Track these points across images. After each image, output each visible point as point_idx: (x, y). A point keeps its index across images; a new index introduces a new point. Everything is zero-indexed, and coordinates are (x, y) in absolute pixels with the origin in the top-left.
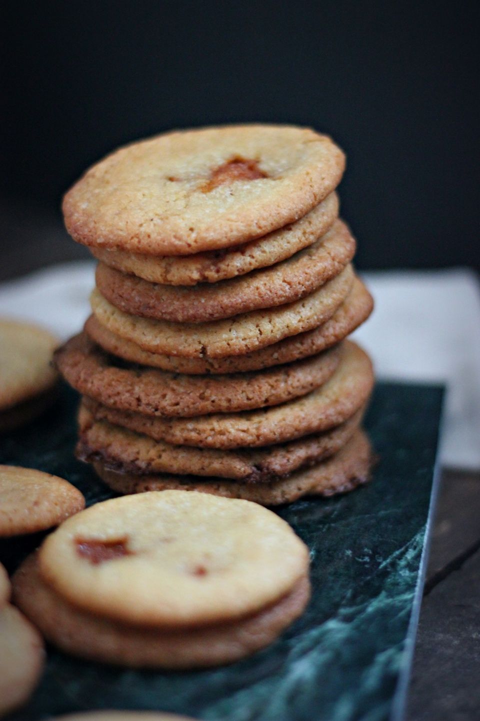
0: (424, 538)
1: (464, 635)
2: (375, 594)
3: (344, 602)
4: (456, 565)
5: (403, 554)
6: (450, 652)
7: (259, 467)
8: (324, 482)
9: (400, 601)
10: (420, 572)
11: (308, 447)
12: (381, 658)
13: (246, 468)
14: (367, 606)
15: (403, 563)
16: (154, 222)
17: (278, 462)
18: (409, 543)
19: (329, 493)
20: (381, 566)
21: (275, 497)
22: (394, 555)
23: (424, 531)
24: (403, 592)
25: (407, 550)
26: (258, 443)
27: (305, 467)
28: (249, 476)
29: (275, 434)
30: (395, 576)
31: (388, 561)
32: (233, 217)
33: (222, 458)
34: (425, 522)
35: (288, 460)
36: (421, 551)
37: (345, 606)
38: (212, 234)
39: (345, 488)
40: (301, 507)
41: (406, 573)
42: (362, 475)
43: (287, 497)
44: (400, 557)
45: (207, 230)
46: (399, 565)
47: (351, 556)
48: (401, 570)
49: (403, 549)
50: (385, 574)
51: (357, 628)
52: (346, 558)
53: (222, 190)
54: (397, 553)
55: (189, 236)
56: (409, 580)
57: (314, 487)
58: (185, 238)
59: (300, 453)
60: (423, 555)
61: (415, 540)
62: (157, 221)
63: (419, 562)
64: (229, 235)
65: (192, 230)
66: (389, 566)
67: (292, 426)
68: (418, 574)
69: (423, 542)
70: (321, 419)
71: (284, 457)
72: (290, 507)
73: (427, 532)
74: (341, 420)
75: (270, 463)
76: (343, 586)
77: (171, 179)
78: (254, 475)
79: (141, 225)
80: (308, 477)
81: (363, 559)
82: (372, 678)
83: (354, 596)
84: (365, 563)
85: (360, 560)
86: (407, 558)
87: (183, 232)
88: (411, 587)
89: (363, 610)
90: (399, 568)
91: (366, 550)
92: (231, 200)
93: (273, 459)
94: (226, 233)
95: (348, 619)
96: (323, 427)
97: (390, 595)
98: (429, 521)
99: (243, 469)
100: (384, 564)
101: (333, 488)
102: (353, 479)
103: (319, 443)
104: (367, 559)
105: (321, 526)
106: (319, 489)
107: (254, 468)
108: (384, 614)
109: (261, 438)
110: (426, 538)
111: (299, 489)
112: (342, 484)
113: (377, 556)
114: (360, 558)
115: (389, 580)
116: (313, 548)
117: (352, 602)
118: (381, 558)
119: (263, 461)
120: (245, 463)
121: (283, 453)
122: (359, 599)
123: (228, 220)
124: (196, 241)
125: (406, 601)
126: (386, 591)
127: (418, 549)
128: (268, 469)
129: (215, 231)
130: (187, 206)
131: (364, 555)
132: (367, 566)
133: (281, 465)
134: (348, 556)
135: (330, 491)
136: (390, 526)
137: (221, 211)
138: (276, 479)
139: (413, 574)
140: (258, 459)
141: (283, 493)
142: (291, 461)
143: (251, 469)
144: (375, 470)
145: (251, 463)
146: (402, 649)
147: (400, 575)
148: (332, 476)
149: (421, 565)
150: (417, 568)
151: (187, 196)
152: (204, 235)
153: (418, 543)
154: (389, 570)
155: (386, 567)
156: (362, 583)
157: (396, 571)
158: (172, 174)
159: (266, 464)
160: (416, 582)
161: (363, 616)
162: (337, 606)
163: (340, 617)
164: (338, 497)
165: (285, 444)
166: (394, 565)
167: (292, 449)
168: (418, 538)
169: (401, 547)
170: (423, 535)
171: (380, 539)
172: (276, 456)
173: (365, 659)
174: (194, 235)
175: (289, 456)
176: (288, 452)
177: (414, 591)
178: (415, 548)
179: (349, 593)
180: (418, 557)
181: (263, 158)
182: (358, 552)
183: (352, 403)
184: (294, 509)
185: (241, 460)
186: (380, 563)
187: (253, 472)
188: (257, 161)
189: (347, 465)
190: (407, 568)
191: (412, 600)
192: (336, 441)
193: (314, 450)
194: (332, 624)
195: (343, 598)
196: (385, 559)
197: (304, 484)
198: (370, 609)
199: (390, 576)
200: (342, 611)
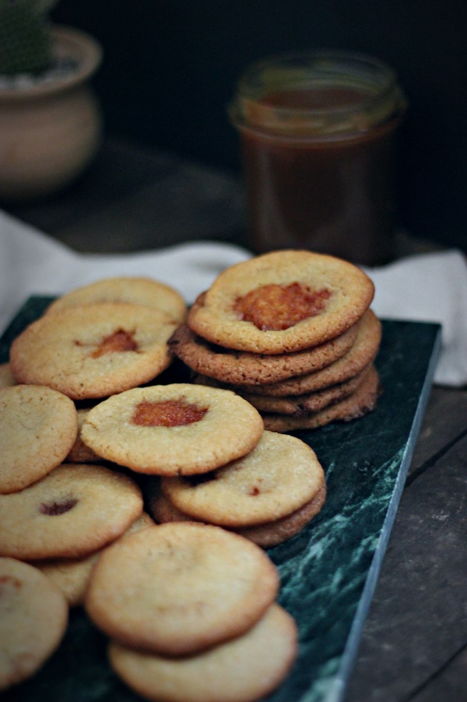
0: (405, 453)
1: (427, 516)
2: (367, 496)
3: (347, 502)
4: (431, 463)
5: (389, 465)
6: (416, 528)
7: (301, 407)
8: (345, 412)
9: (382, 501)
10: (398, 479)
11: (333, 392)
12: (364, 542)
13: (293, 408)
14: (361, 505)
15: (388, 472)
16: (61, 376)
17: (313, 403)
18: (393, 457)
19: (348, 419)
20: (374, 474)
21: (312, 424)
22: (383, 466)
23: (405, 447)
24: (384, 494)
25: (392, 462)
26: (299, 393)
27: (332, 404)
28: (294, 413)
29: (310, 387)
30: (381, 482)
31: (379, 470)
32: (107, 380)
33: (278, 402)
34: (406, 440)
35: (320, 402)
36: (400, 464)
37: (347, 505)
38: (93, 389)
39: (359, 415)
40: (329, 429)
41: (388, 480)
42: (371, 405)
43: (321, 423)
44: (387, 468)
45: (91, 386)
46: (385, 473)
47: (356, 466)
48: (385, 478)
49: (389, 462)
50: (376, 480)
51: (353, 521)
52: (352, 469)
53: (105, 358)
54: (386, 464)
55: (79, 389)
56: (390, 485)
57: (337, 416)
58: (77, 391)
59: (328, 396)
60: (401, 466)
61: (398, 455)
62: (63, 376)
63: (398, 471)
64: (104, 391)
65: (82, 385)
66: (379, 475)
67: (322, 381)
68: (396, 480)
69: (402, 456)
70: (340, 375)
71: (317, 400)
72: (323, 429)
73: (407, 448)
74: (354, 374)
75: (308, 404)
76: (348, 490)
77: (77, 343)
78: (298, 412)
79: (53, 378)
80: (333, 410)
81: (363, 469)
82: (356, 557)
83: (354, 497)
84: (365, 472)
85: (362, 470)
86: (390, 468)
87: (77, 387)
88: (390, 490)
89: (358, 508)
90: (385, 476)
91: (366, 462)
92: (109, 366)
93: (310, 402)
94: (102, 390)
95: (348, 514)
96: (342, 380)
97: (377, 497)
98: (409, 439)
99: (290, 409)
100: (376, 472)
101: (351, 415)
102: (364, 409)
103: (340, 388)
104: (366, 469)
105: (340, 444)
106: (342, 416)
107: (298, 408)
108: (371, 509)
109: (302, 390)
110: (405, 452)
111: (328, 418)
112: (356, 413)
113: (372, 467)
114: (361, 468)
115: (377, 485)
116: (334, 461)
117: (352, 501)
118: (375, 468)
119: (304, 403)
120: (292, 404)
121: (317, 397)
122: (357, 500)
123: (104, 381)
124: (83, 393)
125: (385, 501)
126: (374, 494)
127: (399, 461)
128: (307, 408)
129: (95, 388)
130: (82, 367)
131: (364, 466)
132: (365, 474)
133: (315, 405)
134: (354, 467)
135: (349, 418)
136: (384, 444)
137: (102, 374)
138: (311, 414)
139: (393, 481)
140: (301, 401)
141: (318, 421)
142: (322, 403)
143: (296, 408)
144: (380, 401)
145: (296, 404)
146: (378, 536)
147: (385, 481)
148: (350, 408)
149: (399, 473)
150: (396, 476)
151: (83, 359)
152: (88, 390)
153: (399, 456)
154: (378, 477)
155: (376, 475)
156: (360, 488)
157: (383, 478)
158: (78, 339)
159: (305, 405)
160: (394, 487)
161: (358, 512)
162: (343, 504)
163: (343, 513)
164: (354, 420)
165: (318, 391)
166: (382, 473)
167: (322, 394)
168: (400, 452)
169: (388, 460)
170: (403, 451)
171: (376, 454)
172: (312, 399)
173: (354, 543)
174: (82, 389)
175: (321, 399)
176: (320, 396)
177: (392, 493)
178: (397, 461)
179: (351, 495)
180: (397, 468)
181: (138, 331)
182: (361, 465)
183: (362, 362)
184: (325, 431)
185: (290, 403)
186: (374, 472)
187: (297, 410)
188: (134, 332)
189: (360, 399)
190: (390, 477)
191: (390, 499)
192: (353, 386)
193: (337, 393)
194: (338, 518)
195: (348, 498)
196: (377, 469)
197: (332, 414)
198: (362, 507)
199: (379, 482)
200: (345, 508)
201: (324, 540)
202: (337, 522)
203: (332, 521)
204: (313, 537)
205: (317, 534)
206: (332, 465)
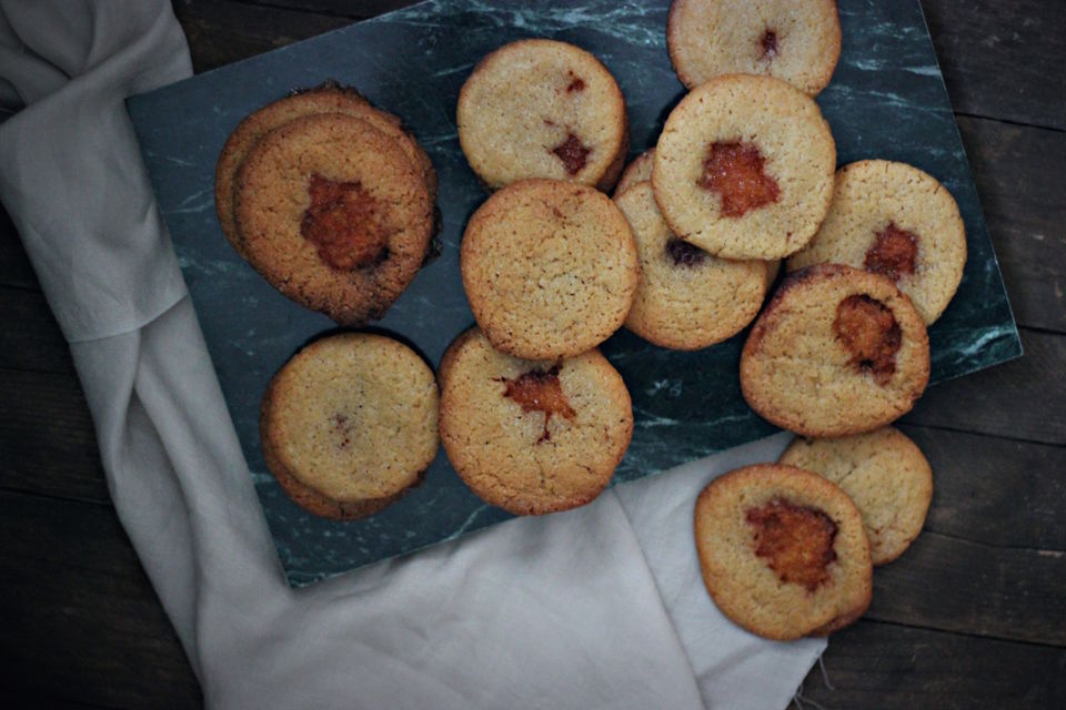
2: (473, 14)
3: (491, 27)
5: (413, 20)
14: (490, 12)
15: (426, 15)
20: (435, 26)
22: (419, 24)
25: (409, 20)
30: (445, 13)
31: (428, 24)
37: (495, 26)
44: (420, 20)
46: (429, 16)
47: (432, 49)
48: (436, 12)
49: (407, 22)
50: (445, 19)
51: (516, 7)
52: (437, 51)
54: (414, 24)
76: (472, 36)
81: (432, 40)
83: (482, 25)
84: (437, 36)
85: (435, 41)
86: (418, 16)
89: (494, 13)
90: (433, 15)
91: (420, 43)
95: (509, 17)
97: (471, 5)
100: (432, 25)
110: (386, 15)
113: (424, 34)
114: (433, 43)
115: (452, 14)
116: (433, 76)
117: (489, 23)
118: (426, 30)
122: (484, 20)
126: (467, 9)
127: (403, 14)
131: (428, 41)
132: (440, 34)
136: (384, 42)
147: (442, 10)
150: (427, 4)
153: (395, 18)
154: (439, 19)
155: (436, 22)
156: (464, 27)
157: (438, 14)
161: (501, 9)
162: (497, 29)
163: (510, 21)
166: (431, 19)
168: (389, 20)
169: (406, 25)
170: (384, 18)
171: (403, 41)
179: (479, 29)
182: (427, 46)
186: (433, 28)
194: (519, 23)
195: (486, 30)
196: (426, 27)
198: (492, 9)
199: (446, 15)
200: (501, 24)
201: (556, 18)
202: (527, 21)
203: (526, 26)
204: (559, 29)
205: (552, 29)
206: (441, 74)
